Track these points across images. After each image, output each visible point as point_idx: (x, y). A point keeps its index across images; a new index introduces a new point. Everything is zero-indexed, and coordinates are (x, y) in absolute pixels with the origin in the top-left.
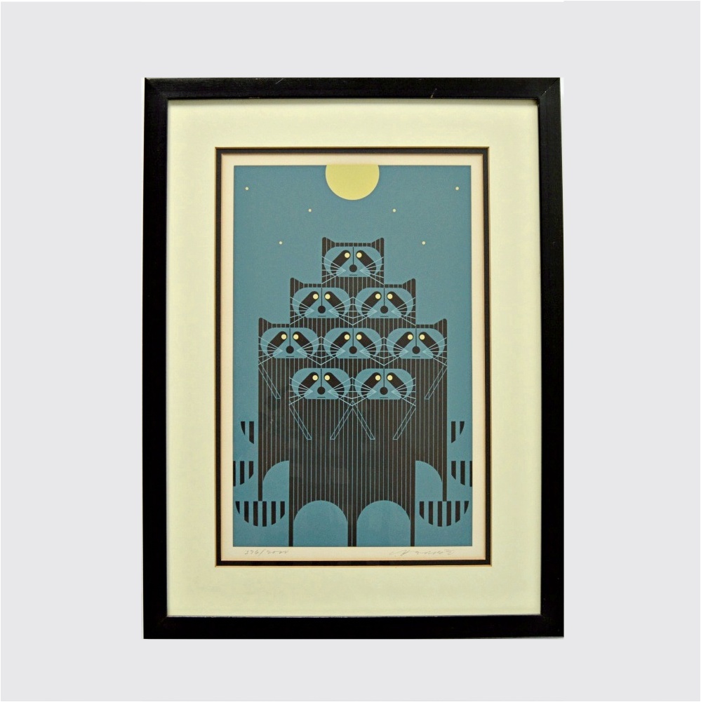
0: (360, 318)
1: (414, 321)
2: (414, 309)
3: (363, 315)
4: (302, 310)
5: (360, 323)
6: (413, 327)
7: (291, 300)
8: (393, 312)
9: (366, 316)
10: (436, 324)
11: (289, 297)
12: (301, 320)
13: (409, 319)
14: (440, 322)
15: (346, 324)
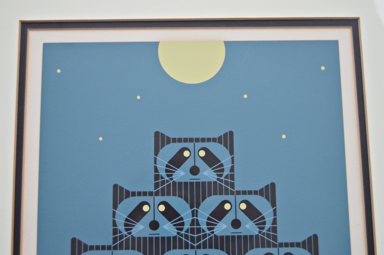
0: (205, 236)
1: (275, 238)
2: (275, 222)
3: (208, 232)
4: (128, 226)
5: (205, 243)
6: (275, 246)
7: (114, 213)
8: (247, 226)
9: (213, 233)
10: (304, 242)
11: (112, 209)
12: (127, 240)
13: (268, 236)
14: (309, 239)
15: (187, 244)
